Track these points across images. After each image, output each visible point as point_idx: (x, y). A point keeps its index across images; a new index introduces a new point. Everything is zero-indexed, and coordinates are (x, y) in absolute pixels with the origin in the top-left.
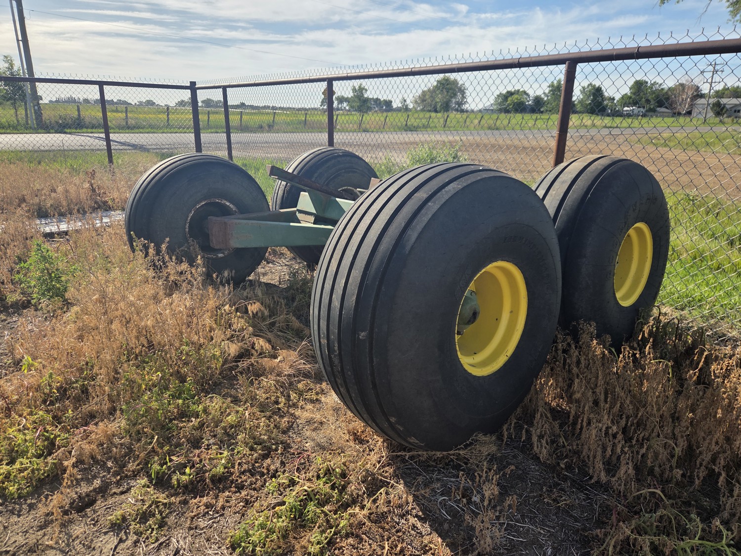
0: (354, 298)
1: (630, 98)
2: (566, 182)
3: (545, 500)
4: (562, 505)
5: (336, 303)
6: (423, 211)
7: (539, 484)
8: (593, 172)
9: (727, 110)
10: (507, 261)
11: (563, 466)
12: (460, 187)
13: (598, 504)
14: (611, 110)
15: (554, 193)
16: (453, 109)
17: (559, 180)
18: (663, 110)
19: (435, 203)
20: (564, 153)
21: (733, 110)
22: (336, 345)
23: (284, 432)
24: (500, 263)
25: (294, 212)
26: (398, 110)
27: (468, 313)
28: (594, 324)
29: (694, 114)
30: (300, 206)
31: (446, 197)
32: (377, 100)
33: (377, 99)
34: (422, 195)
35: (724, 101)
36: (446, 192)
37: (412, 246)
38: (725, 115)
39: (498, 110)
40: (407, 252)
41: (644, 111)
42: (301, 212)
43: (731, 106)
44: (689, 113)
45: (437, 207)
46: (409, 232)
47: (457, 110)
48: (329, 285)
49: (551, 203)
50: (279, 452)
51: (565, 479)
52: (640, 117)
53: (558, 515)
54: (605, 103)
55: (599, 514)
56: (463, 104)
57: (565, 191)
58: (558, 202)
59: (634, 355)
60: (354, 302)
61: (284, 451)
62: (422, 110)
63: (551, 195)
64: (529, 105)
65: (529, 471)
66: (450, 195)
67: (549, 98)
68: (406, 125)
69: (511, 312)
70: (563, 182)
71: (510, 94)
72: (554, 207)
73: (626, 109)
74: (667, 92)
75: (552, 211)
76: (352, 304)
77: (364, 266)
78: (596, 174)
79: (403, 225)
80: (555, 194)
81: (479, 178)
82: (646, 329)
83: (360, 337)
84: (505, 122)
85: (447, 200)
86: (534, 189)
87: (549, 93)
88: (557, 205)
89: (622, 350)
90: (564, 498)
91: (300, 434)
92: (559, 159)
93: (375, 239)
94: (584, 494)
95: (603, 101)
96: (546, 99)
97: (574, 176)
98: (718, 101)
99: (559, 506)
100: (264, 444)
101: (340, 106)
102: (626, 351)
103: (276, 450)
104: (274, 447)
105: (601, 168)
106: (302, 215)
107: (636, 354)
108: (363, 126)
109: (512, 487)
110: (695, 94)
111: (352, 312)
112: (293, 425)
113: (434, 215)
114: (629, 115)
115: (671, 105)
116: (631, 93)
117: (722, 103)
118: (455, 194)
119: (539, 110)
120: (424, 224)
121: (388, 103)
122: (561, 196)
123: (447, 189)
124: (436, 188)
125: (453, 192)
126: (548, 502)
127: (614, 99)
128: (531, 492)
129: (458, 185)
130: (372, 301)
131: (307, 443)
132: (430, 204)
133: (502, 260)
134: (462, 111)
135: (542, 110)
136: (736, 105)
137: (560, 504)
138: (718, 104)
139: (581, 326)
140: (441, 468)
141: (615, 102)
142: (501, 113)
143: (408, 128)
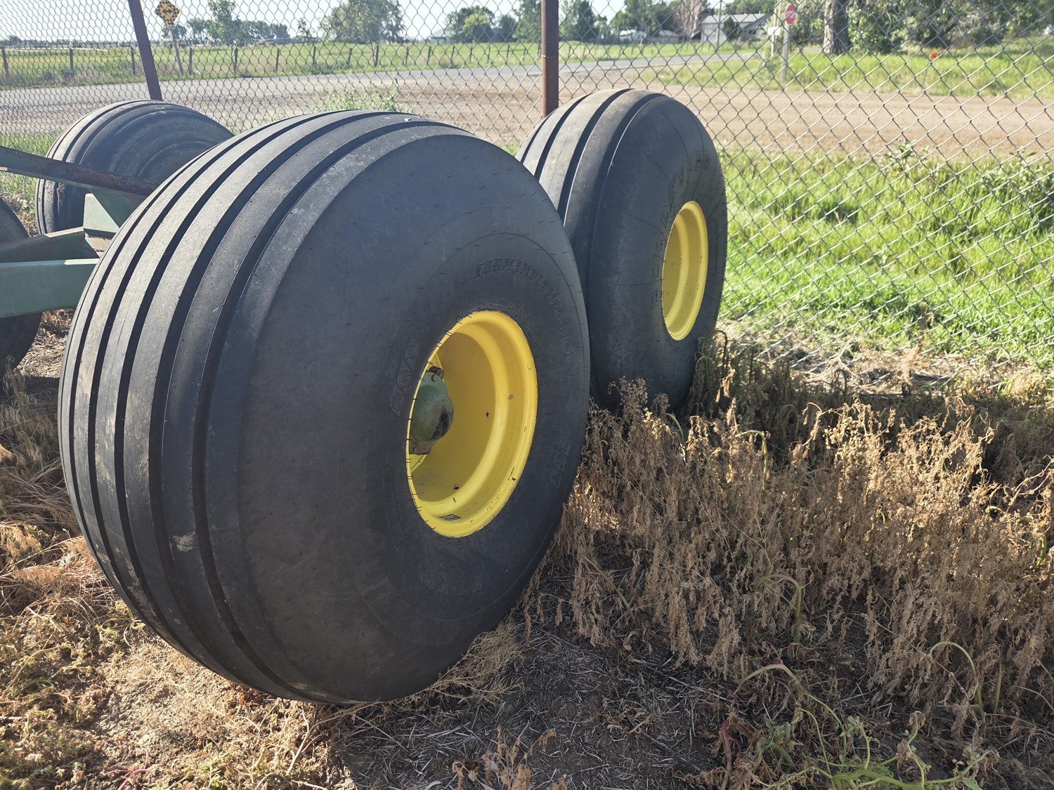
0: (145, 459)
1: (626, 16)
2: (571, 141)
3: (609, 726)
4: (638, 730)
5: (106, 475)
6: (282, 230)
7: (596, 693)
8: (612, 120)
9: (741, 31)
10: (490, 310)
11: (628, 648)
12: (363, 165)
13: (693, 708)
14: (605, 36)
15: (554, 162)
16: (385, 37)
17: (558, 138)
18: (668, 33)
19: (307, 207)
20: (558, 92)
21: (748, 30)
22: (130, 566)
23: (87, 725)
24: (477, 316)
25: (80, 237)
26: (298, 40)
27: (430, 419)
28: (642, 382)
29: (704, 38)
30: (88, 223)
31: (333, 191)
32: (260, 26)
33: (261, 23)
34: (275, 190)
35: (738, 18)
36: (332, 179)
37: (266, 319)
38: (740, 38)
39: (451, 39)
40: (255, 335)
41: (645, 36)
42: (94, 233)
43: (745, 25)
44: (698, 37)
45: (312, 217)
46: (252, 285)
47: (392, 39)
48: (83, 430)
49: (551, 182)
50: (75, 779)
51: (634, 671)
52: (641, 45)
53: (634, 752)
54: (596, 24)
55: (696, 725)
56: (399, 29)
57: (571, 157)
58: (563, 179)
59: (711, 429)
60: (146, 470)
61: (86, 773)
62: (338, 39)
63: (550, 168)
64: (496, 29)
65: (576, 671)
66: (341, 186)
67: (522, 17)
68: (314, 63)
69: (511, 397)
70: (566, 142)
71: (467, 12)
72: (557, 189)
73: (623, 33)
74: (669, 8)
75: (554, 196)
76: (144, 475)
77: (153, 381)
78: (617, 123)
79: (236, 268)
80: (556, 164)
81: (404, 142)
82: (725, 384)
83: (180, 548)
84: (466, 55)
85: (336, 200)
86: (519, 158)
87: (520, 9)
88: (561, 185)
89: (692, 422)
90: (638, 714)
91: (125, 718)
92: (551, 103)
93: (172, 309)
94: (668, 693)
95: (592, 22)
96: (517, 19)
97: (582, 128)
98: (730, 18)
99: (634, 733)
100: (36, 772)
101: (197, 36)
102: (699, 422)
103: (68, 776)
104: (60, 771)
105: (623, 111)
106: (97, 239)
107: (714, 426)
108: (242, 68)
109: (552, 715)
110: (703, 9)
111: (146, 493)
112: (106, 702)
113: (308, 239)
114: (627, 43)
115: (676, 26)
116: (626, 10)
117: (735, 21)
118: (352, 182)
119: (511, 37)
120: (287, 262)
121: (281, 30)
122: (566, 168)
123: (332, 171)
124: (307, 171)
125: (346, 179)
126: (614, 729)
127: (605, 19)
128: (585, 715)
129: (357, 160)
130: (190, 462)
131: (139, 736)
132: (295, 211)
133: (479, 310)
134: (401, 41)
135: (514, 36)
136: (751, 24)
137: (634, 730)
138: (730, 23)
139: (623, 388)
140: (422, 712)
141: (608, 23)
142: (457, 42)
143: (317, 70)
